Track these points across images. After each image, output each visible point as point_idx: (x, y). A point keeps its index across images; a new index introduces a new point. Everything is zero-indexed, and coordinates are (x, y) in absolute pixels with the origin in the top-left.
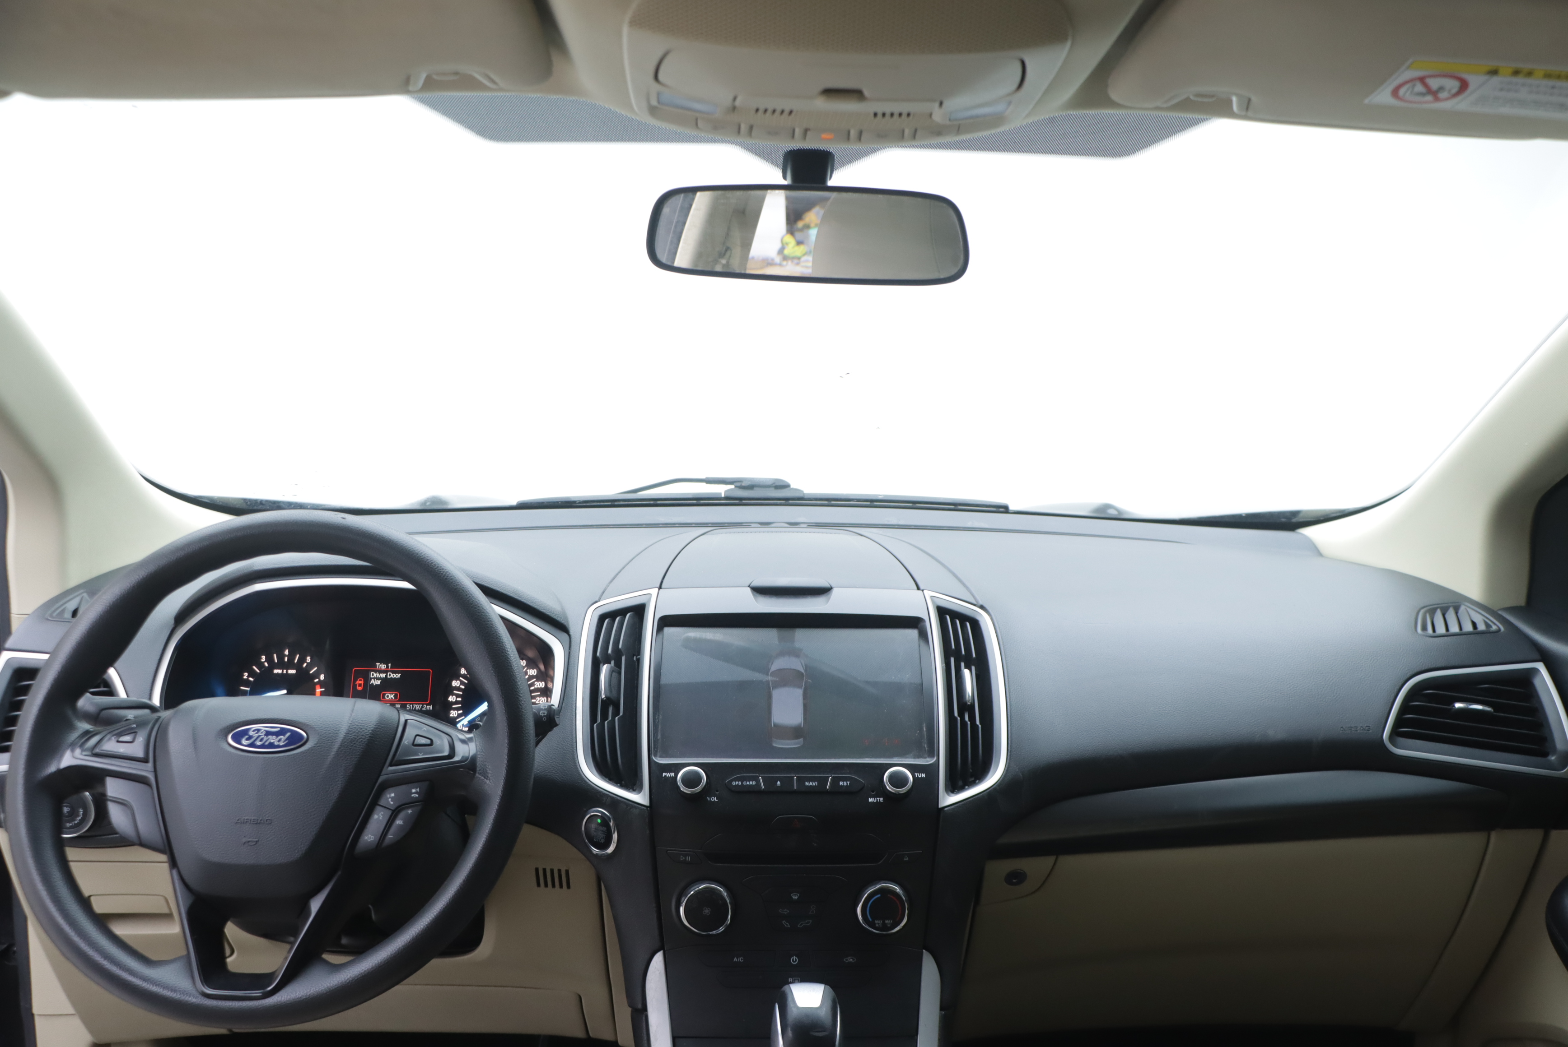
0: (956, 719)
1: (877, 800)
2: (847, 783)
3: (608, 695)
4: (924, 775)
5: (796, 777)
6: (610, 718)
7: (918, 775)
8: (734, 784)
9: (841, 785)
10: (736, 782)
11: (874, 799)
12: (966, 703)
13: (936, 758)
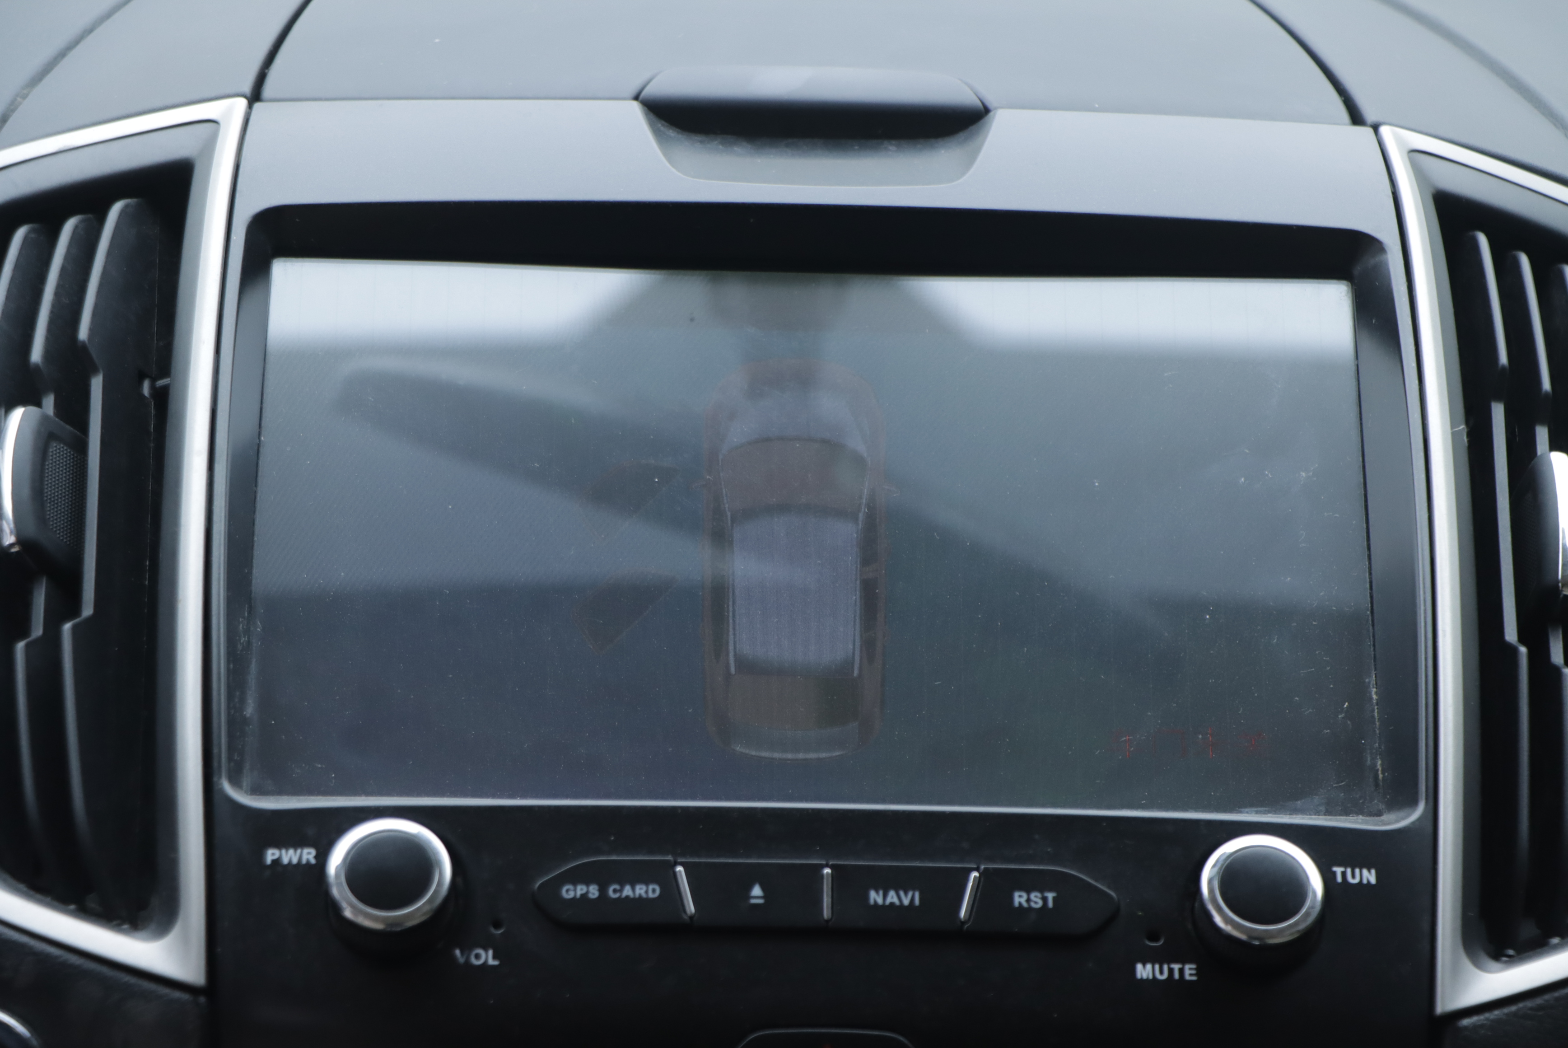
0: (1514, 650)
1: (1171, 971)
2: (1045, 899)
3: (31, 531)
4: (1370, 876)
5: (832, 867)
6: (38, 630)
7: (1344, 874)
8: (571, 895)
9: (1020, 903)
10: (579, 887)
11: (1157, 967)
12: (1561, 590)
13: (1426, 804)
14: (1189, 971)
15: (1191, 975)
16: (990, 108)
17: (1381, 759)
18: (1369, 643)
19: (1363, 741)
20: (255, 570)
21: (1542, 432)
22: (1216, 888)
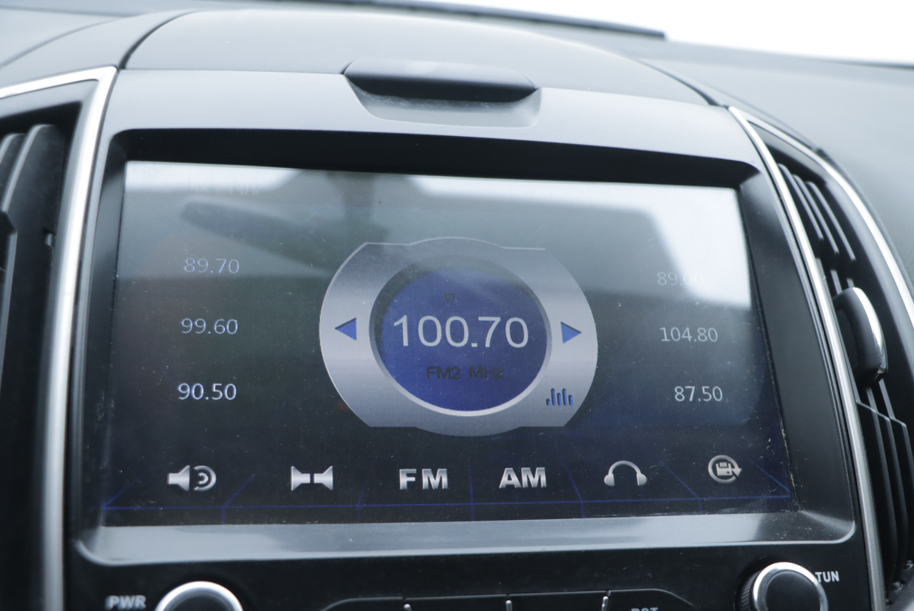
4: (836, 576)
5: (511, 599)
7: (822, 576)
12: (877, 370)
13: (856, 523)
16: (536, 87)
17: (792, 473)
18: (776, 401)
19: (781, 463)
20: (111, 365)
21: (834, 275)
22: (765, 604)
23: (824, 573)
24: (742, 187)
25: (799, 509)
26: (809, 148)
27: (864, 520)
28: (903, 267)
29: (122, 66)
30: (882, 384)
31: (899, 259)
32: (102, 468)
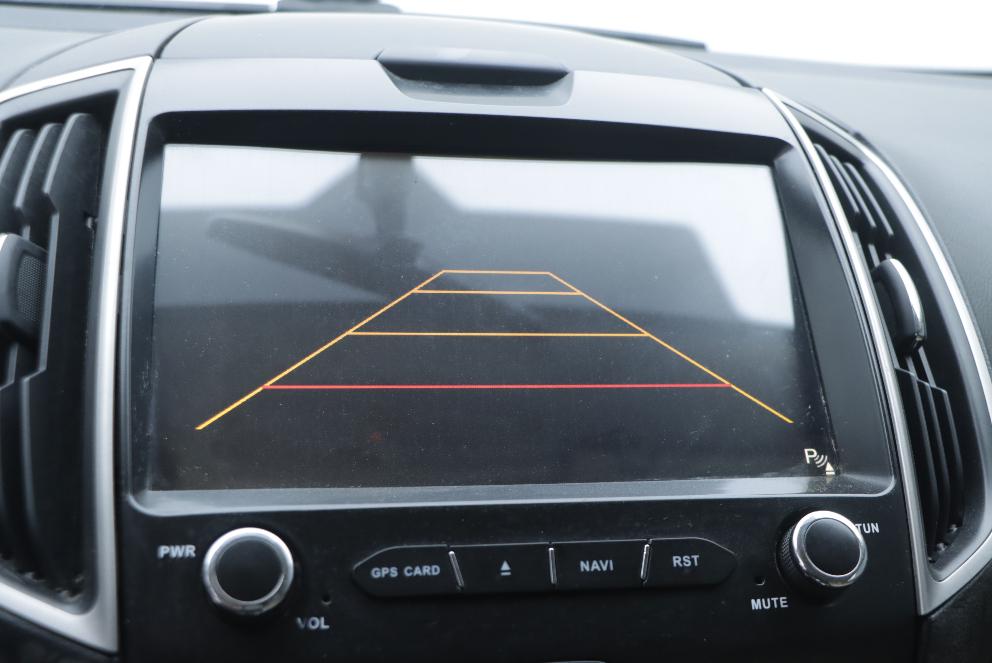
1: (772, 602)
2: (692, 560)
4: (875, 528)
5: (554, 546)
6: (10, 381)
7: (862, 528)
8: (378, 576)
9: (677, 564)
10: (384, 569)
11: (763, 600)
12: (916, 337)
13: (895, 477)
14: (783, 601)
15: (784, 604)
16: (568, 71)
17: (833, 439)
18: (815, 369)
19: (822, 429)
20: (154, 337)
21: (872, 249)
22: (804, 550)
23: (864, 525)
24: (776, 162)
25: (840, 473)
26: (847, 131)
27: (904, 475)
28: (943, 243)
29: (158, 55)
30: (921, 351)
31: (939, 236)
32: (147, 434)
